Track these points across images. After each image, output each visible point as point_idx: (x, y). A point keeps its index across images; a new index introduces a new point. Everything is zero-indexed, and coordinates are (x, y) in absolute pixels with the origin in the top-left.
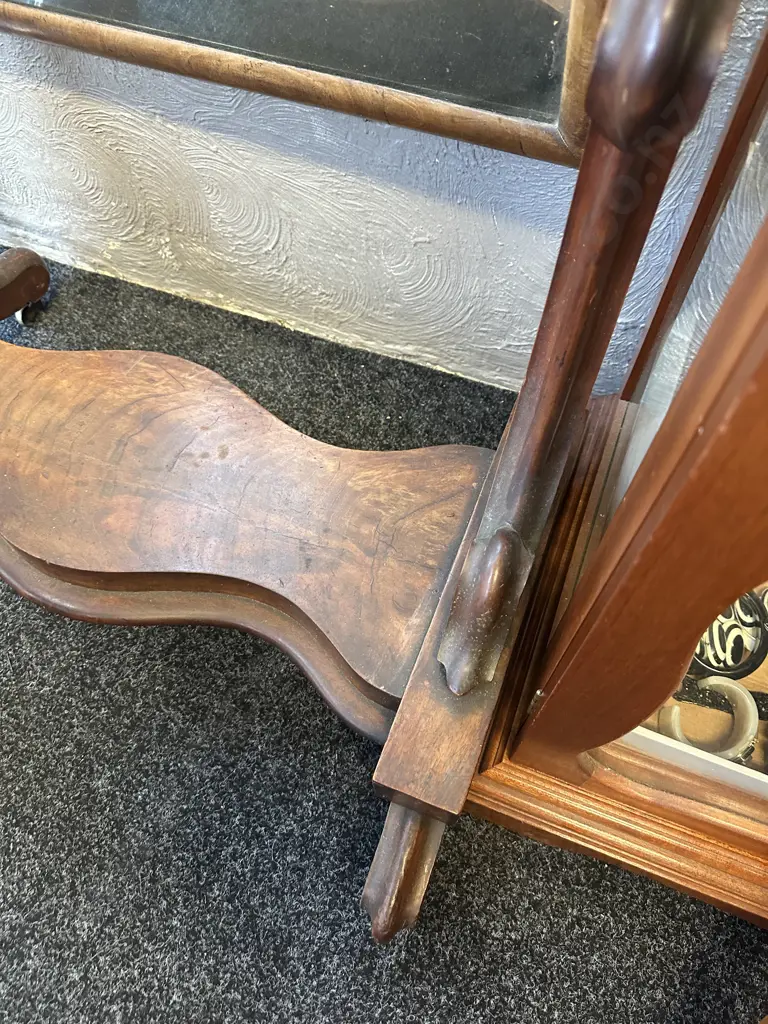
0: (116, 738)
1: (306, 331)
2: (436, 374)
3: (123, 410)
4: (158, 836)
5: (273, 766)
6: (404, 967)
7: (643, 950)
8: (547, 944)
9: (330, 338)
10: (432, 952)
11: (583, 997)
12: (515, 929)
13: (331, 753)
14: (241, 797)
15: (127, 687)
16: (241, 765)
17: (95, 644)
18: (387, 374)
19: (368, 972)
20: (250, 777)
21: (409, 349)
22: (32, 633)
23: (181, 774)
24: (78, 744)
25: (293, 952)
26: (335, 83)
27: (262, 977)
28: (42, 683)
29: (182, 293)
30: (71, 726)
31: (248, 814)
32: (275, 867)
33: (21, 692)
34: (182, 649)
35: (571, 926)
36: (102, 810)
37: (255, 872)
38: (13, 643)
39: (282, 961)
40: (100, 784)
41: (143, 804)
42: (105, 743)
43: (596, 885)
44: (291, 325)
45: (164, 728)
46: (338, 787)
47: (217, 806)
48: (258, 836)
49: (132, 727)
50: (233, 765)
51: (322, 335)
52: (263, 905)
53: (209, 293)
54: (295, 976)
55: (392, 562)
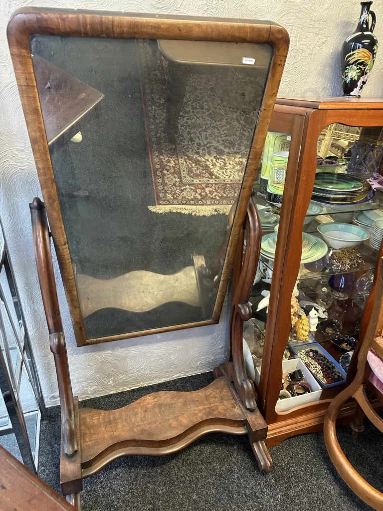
0: (189, 487)
1: (150, 384)
2: (185, 378)
3: (154, 407)
4: (215, 496)
5: (224, 469)
6: (275, 481)
7: (304, 449)
8: (292, 460)
9: (157, 383)
10: (278, 475)
11: (303, 463)
12: (285, 462)
13: (232, 458)
14: (223, 478)
15: (181, 477)
16: (218, 472)
17: (166, 474)
18: (175, 384)
19: (271, 486)
20: (221, 473)
21: (178, 375)
22: (150, 483)
23: (209, 483)
24: (182, 494)
25: (257, 494)
26: (174, 327)
27: (256, 502)
28: (162, 490)
29: (112, 392)
30: (177, 493)
31: (228, 479)
32: (241, 484)
33: (159, 495)
34: (186, 462)
35: (293, 455)
36: (200, 501)
37: (239, 487)
38: (147, 488)
39: (257, 497)
40: (195, 497)
41: (207, 494)
42: (188, 490)
43: (290, 446)
44: (146, 385)
45: (197, 478)
46: (238, 463)
47: (221, 483)
48: (233, 481)
49: (190, 483)
50: (216, 473)
51: (154, 383)
52: (245, 491)
53: (121, 389)
54: (261, 497)
55: (225, 402)
